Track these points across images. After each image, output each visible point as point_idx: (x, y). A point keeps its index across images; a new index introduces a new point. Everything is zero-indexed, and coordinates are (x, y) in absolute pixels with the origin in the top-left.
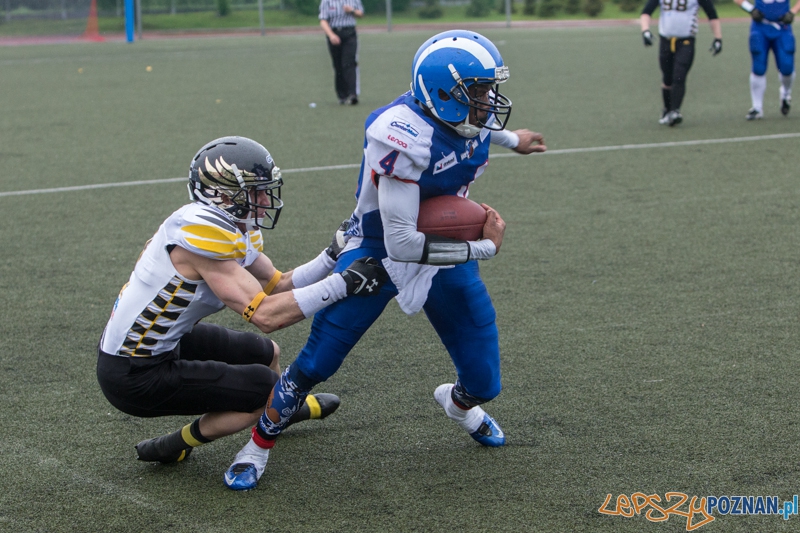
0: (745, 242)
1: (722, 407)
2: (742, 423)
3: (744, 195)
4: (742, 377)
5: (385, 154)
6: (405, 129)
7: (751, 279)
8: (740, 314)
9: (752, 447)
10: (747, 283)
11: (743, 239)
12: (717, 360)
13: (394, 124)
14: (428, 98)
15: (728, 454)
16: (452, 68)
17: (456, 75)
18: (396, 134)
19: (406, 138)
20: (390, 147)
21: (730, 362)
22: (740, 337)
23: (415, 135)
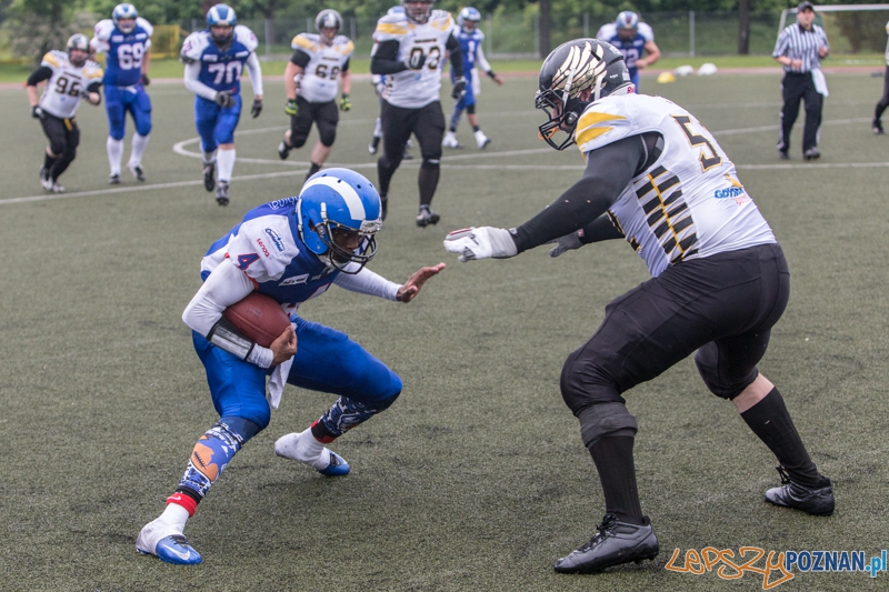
0: (85, 289)
1: (61, 443)
2: (80, 457)
3: (85, 245)
4: (80, 414)
5: (247, 252)
6: (274, 240)
7: (90, 323)
8: (80, 356)
9: (88, 478)
10: (86, 327)
11: (83, 286)
12: (57, 400)
13: (268, 231)
14: (301, 222)
15: (66, 486)
16: (323, 207)
17: (323, 215)
18: (266, 240)
19: (272, 249)
20: (255, 250)
21: (70, 400)
22: (80, 377)
23: (281, 250)
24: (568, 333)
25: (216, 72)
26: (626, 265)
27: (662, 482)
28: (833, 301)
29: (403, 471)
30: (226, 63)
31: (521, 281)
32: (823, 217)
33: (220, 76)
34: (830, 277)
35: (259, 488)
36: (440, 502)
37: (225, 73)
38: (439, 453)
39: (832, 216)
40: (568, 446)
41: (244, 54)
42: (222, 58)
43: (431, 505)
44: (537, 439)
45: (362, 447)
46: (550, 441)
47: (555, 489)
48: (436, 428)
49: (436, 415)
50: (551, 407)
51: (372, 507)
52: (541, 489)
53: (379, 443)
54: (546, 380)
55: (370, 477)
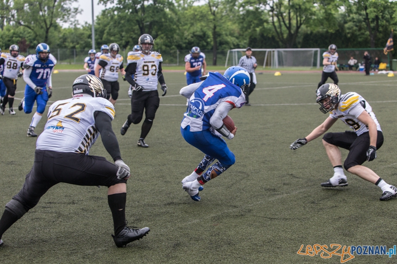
24: (147, 163)
25: (40, 73)
26: (169, 140)
27: (177, 216)
28: (240, 153)
29: (85, 213)
30: (44, 68)
31: (132, 145)
32: (238, 123)
33: (41, 74)
34: (239, 144)
35: (32, 220)
36: (98, 224)
37: (44, 73)
38: (98, 207)
39: (242, 123)
40: (145, 204)
41: (52, 65)
42: (43, 66)
43: (95, 225)
44: (134, 201)
45: (71, 205)
46: (138, 202)
47: (139, 219)
48: (98, 198)
49: (98, 193)
50: (140, 190)
51: (73, 226)
52: (134, 219)
53: (77, 203)
54: (138, 180)
55: (73, 215)
